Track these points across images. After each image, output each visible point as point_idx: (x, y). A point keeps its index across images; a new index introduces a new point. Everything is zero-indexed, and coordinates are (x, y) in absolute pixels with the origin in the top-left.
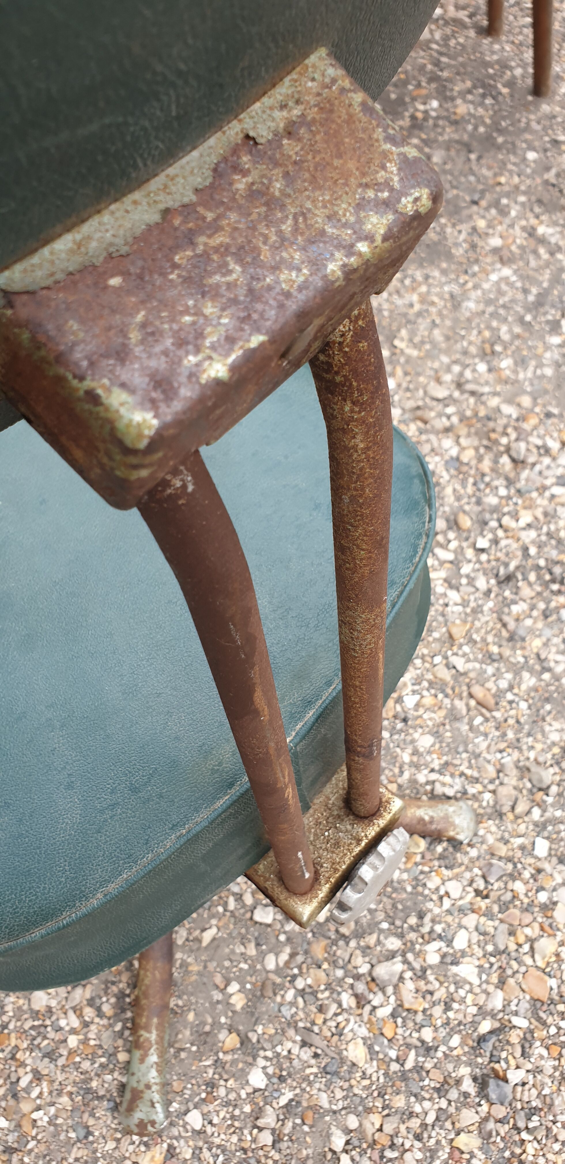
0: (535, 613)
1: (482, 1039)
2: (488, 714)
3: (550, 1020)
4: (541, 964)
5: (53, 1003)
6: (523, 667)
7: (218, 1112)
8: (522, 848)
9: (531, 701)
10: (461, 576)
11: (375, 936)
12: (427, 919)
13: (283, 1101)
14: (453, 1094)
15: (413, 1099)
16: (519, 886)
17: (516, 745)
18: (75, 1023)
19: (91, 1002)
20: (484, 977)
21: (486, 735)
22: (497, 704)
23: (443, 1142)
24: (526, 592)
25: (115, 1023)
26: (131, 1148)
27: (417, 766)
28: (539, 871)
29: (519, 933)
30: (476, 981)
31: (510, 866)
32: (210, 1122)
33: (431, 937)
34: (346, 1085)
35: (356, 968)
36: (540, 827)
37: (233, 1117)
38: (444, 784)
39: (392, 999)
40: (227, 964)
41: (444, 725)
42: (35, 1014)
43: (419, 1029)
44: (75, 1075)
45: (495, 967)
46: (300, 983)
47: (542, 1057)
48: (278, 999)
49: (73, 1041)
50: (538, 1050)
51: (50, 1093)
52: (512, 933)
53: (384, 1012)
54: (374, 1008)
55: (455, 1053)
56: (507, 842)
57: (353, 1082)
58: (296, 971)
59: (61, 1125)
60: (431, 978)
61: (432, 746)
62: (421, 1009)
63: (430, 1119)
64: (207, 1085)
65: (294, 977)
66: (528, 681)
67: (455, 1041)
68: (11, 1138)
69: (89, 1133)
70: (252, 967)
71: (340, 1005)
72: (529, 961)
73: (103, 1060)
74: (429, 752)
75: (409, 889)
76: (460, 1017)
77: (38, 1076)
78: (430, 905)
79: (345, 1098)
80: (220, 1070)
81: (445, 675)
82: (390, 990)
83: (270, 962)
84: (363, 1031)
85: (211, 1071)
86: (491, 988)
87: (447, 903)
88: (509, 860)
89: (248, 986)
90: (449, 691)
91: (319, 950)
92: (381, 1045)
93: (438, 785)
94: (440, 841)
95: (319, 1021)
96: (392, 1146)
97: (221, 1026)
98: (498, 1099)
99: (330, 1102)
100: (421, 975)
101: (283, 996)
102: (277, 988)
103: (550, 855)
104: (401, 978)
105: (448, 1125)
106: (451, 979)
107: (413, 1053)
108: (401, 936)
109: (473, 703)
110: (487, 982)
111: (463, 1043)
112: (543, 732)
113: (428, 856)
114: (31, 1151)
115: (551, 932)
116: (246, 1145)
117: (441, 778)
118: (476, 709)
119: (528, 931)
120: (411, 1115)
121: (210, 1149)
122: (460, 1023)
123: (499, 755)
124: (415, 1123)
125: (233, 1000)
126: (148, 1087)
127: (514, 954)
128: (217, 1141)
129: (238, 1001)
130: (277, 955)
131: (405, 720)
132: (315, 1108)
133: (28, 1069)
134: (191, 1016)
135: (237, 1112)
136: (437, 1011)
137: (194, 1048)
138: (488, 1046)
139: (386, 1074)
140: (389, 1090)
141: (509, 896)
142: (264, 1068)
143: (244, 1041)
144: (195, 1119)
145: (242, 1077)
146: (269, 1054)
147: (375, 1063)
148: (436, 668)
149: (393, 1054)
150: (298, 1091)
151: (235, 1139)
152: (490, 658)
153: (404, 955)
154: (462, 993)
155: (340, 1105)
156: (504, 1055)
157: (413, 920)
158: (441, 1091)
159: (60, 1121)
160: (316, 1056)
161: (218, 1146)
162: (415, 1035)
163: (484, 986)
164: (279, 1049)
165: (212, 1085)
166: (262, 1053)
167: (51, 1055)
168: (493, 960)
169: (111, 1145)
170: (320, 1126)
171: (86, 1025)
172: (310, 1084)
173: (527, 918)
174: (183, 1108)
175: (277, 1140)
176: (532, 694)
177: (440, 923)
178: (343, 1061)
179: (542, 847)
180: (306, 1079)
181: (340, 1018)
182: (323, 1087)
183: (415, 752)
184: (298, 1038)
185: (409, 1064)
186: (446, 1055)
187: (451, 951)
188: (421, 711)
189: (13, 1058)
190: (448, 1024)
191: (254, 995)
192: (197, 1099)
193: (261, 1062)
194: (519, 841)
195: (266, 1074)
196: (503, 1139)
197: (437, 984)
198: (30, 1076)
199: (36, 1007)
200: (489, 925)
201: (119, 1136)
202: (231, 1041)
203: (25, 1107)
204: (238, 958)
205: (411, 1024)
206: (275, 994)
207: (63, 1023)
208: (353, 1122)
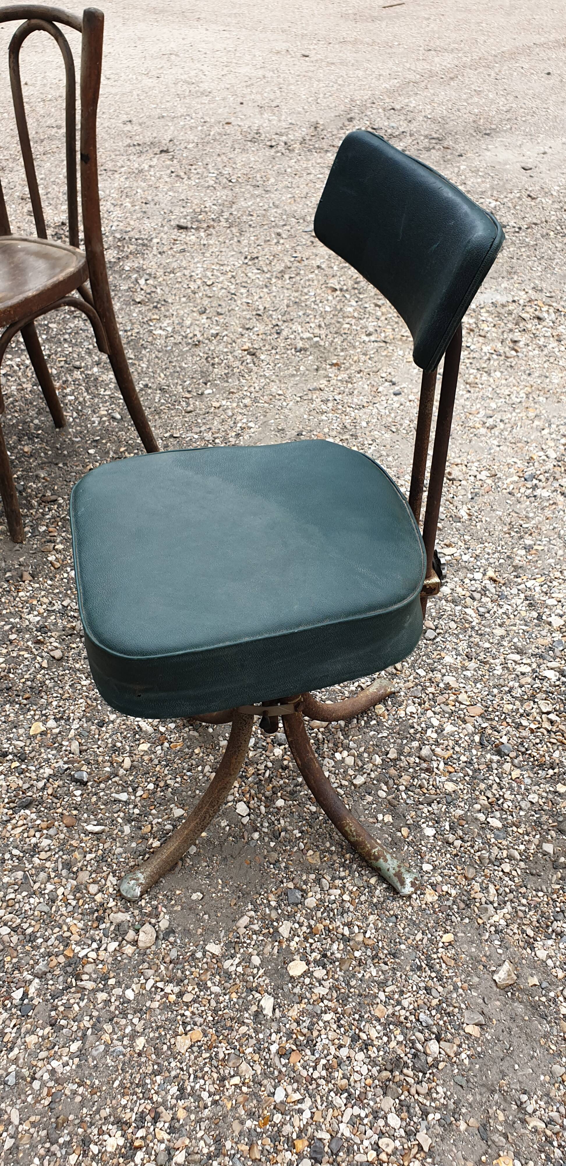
3: (492, 717)
4: (468, 704)
5: (318, 896)
8: (416, 678)
12: (415, 725)
13: (448, 828)
14: (495, 766)
16: (431, 690)
18: (338, 892)
23: (510, 782)
25: (354, 874)
26: (418, 901)
28: (430, 679)
30: (457, 729)
33: (424, 731)
35: (414, 763)
37: (439, 851)
39: (439, 759)
40: (367, 812)
43: (459, 759)
44: (364, 907)
49: (346, 898)
51: (363, 922)
53: (442, 766)
54: (437, 768)
56: (408, 681)
59: (382, 926)
63: (498, 780)
64: (416, 853)
65: (398, 789)
67: (474, 752)
68: (369, 953)
69: (396, 916)
71: (425, 779)
72: (462, 706)
73: (367, 890)
75: (396, 724)
77: (349, 925)
78: (411, 721)
79: (465, 804)
82: (435, 758)
83: (382, 794)
84: (443, 779)
85: (410, 848)
86: (464, 726)
87: (415, 716)
88: (416, 685)
89: (385, 810)
92: (455, 776)
95: (425, 791)
96: (498, 799)
97: (394, 833)
98: (508, 752)
99: (463, 810)
100: (437, 744)
104: (433, 751)
105: (505, 775)
108: (415, 739)
111: (477, 750)
113: (389, 708)
115: (458, 692)
120: (491, 785)
124: (495, 786)
125: (386, 820)
127: (457, 710)
128: (444, 864)
129: (388, 818)
130: (381, 789)
132: (461, 818)
133: (342, 927)
135: (438, 848)
138: (486, 742)
141: (431, 696)
144: (427, 867)
145: (424, 837)
146: (423, 820)
150: (448, 819)
151: (448, 856)
153: (424, 744)
154: (457, 736)
155: (467, 807)
156: (493, 739)
157: (412, 731)
160: (439, 803)
165: (418, 851)
166: (420, 823)
167: (344, 912)
169: (410, 909)
170: (469, 819)
171: (343, 887)
175: (462, 839)
178: (449, 794)
181: (431, 783)
184: (426, 805)
185: (471, 773)
186: (477, 758)
191: (391, 811)
192: (419, 861)
193: (424, 826)
195: (431, 827)
197: (446, 742)
198: (346, 928)
200: (437, 709)
201: (408, 903)
205: (455, 761)
207: (333, 898)
208: (478, 807)
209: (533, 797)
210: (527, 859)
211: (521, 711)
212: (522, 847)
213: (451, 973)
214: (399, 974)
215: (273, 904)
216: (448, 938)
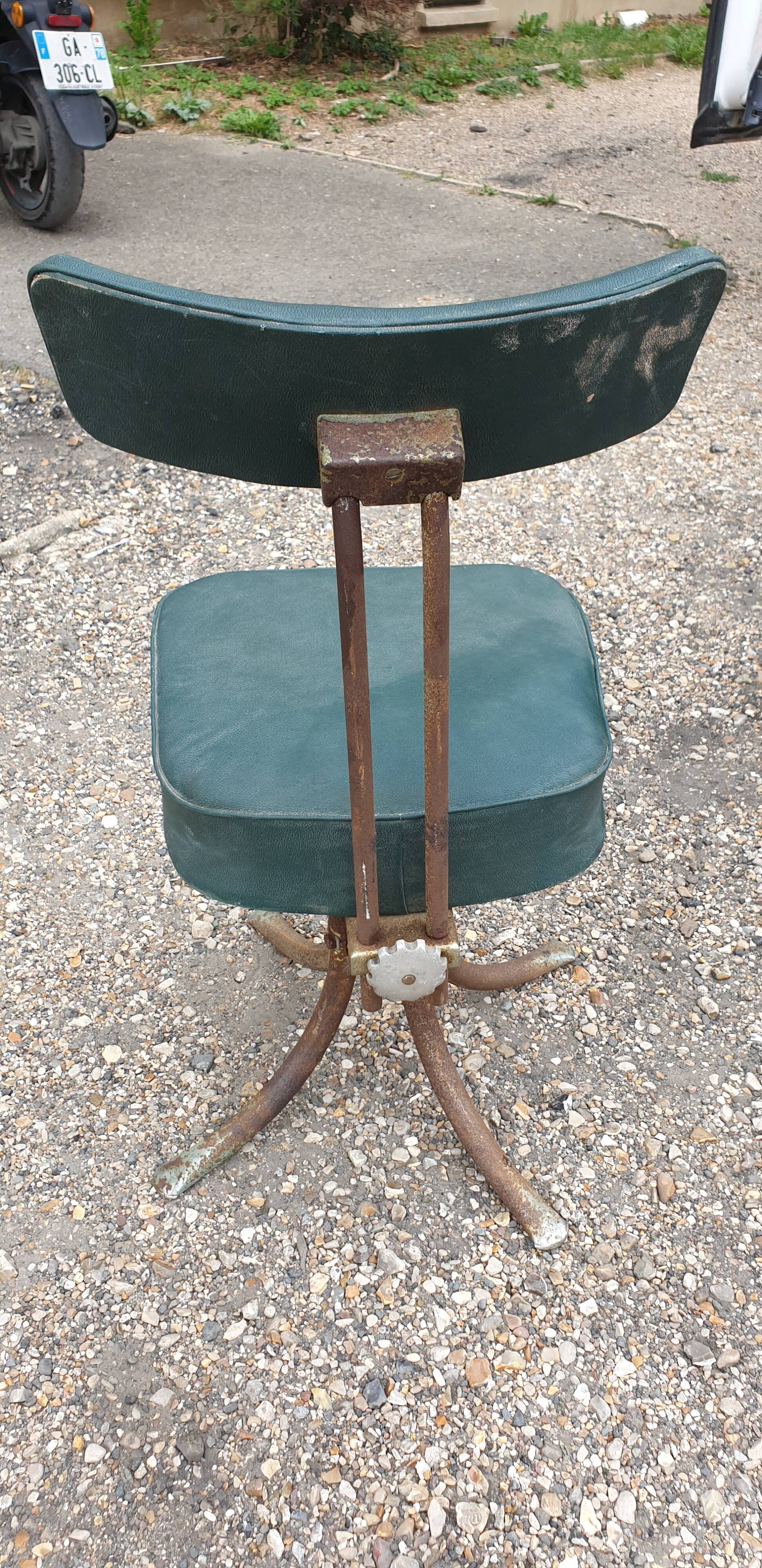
1: (403, 1362)
2: (655, 1200)
3: (461, 1400)
4: (497, 1363)
5: (194, 1085)
6: (723, 1198)
7: (207, 1226)
8: (574, 1293)
9: (701, 1223)
10: (749, 1105)
11: (408, 1236)
12: (454, 1263)
13: (247, 1260)
14: (346, 1366)
15: (319, 1342)
16: (542, 1311)
17: (653, 1236)
18: (191, 1106)
19: (210, 1105)
20: (449, 1332)
21: (638, 1210)
22: (671, 1200)
23: (308, 1381)
25: (211, 1127)
26: (145, 1192)
27: (561, 1179)
28: (569, 1317)
29: (505, 1334)
30: (441, 1330)
31: (551, 1294)
32: (197, 1227)
33: (444, 1275)
34: (290, 1291)
35: (374, 1239)
36: (603, 1296)
37: (211, 1237)
38: (566, 1205)
39: (375, 1278)
40: (305, 1162)
41: (614, 1176)
42: (178, 1081)
43: (372, 1311)
44: (161, 1130)
45: (464, 1335)
46: (332, 1214)
47: (428, 1412)
48: (310, 1209)
49: (180, 1112)
50: (432, 1406)
51: (140, 1124)
52: (500, 1330)
53: (361, 1279)
54: (359, 1271)
55: (376, 1348)
56: (567, 1279)
57: (296, 1293)
58: (338, 1205)
59: (127, 1144)
60: (414, 1295)
61: (589, 1179)
62: (386, 1302)
63: (316, 1362)
64: (218, 1207)
65: (333, 1207)
66: (716, 1210)
67: (385, 1344)
69: (134, 1163)
70: (317, 1179)
71: (340, 1248)
72: (491, 1355)
73: (183, 1137)
74: (582, 1181)
75: (464, 1235)
76: (405, 1335)
77: (144, 1111)
78: (466, 1258)
79: (282, 1296)
80: (234, 1209)
81: (655, 1151)
82: (380, 1273)
83: (330, 1187)
84: (336, 1276)
85: (228, 1204)
86: (445, 1343)
87: (479, 1268)
88: (556, 1290)
89: (303, 1186)
90: (645, 1162)
91: (366, 1208)
92: (337, 1294)
93: (562, 1202)
94: (521, 1232)
95: (318, 1244)
97: (262, 1189)
98: (369, 1396)
99: (271, 1289)
100: (410, 1286)
101: (314, 1210)
102: (315, 1201)
103: (590, 1318)
104: (395, 1274)
105: (322, 1377)
106: (426, 1310)
107: (351, 1320)
108: (425, 1254)
109: (654, 1184)
110: (448, 1338)
111: (388, 1350)
112: (686, 1248)
113: (502, 1232)
114: (100, 1140)
115: (529, 1356)
116: (201, 1256)
117: (570, 1201)
118: (652, 1191)
119: (513, 1339)
120: (308, 1349)
121: (181, 1238)
122: (400, 1338)
123: (630, 1229)
124: (304, 1354)
125: (285, 1184)
126: (188, 1164)
127: (486, 1341)
128: (189, 1238)
129: (287, 1188)
130: (339, 1186)
131: (589, 1149)
132: (259, 1283)
133: (144, 1102)
134: (253, 1167)
135: (216, 1237)
136: (394, 1316)
137: (234, 1184)
138: (402, 1369)
139: (321, 1312)
140: (312, 1321)
141: (527, 1308)
142: (258, 1233)
143: (264, 1209)
144: (191, 1216)
145: (241, 1224)
146: (269, 1230)
147: (322, 1299)
148: (653, 1140)
149: (338, 1306)
150: (261, 1264)
151: (199, 1247)
152: (704, 1171)
153: (413, 1264)
154: (423, 1324)
155: (275, 1296)
156: (405, 1382)
158: (341, 1357)
159: (128, 1141)
160: (294, 1258)
161: (186, 1242)
162: (365, 1312)
163: (443, 1337)
164: (277, 1233)
165: (221, 1210)
166: (266, 1225)
167: (161, 1107)
168: (467, 1329)
169: (138, 1180)
170: (251, 1294)
171: (195, 1112)
172: (272, 1268)
173: (523, 1332)
174: (192, 1204)
175: (221, 1272)
176: (708, 1220)
177: (460, 1273)
178: (305, 1277)
179: (590, 1307)
180: (273, 1263)
181: (331, 1254)
182: (277, 1277)
183: (571, 1172)
184: (295, 1240)
185: (341, 1323)
186: (369, 1343)
187: (447, 1296)
188: (608, 1153)
189: (144, 1090)
190: (393, 1330)
191: (299, 1194)
192: (204, 1208)
193: (259, 1229)
194: (578, 1288)
195: (255, 1238)
196: (345, 1422)
197: (413, 1302)
198: (140, 1106)
199: (182, 1078)
200: (491, 1310)
202: (257, 1199)
203: (121, 1118)
204: (315, 1166)
205: (369, 1304)
206: (311, 1204)
207: (186, 1099)
208: (270, 1312)
209: (266, 1411)
210: (156, 1356)
211: (464, 1457)
212: (177, 1356)
213: (33, 1203)
214: (59, 1148)
215: (201, 1040)
216: (79, 1213)
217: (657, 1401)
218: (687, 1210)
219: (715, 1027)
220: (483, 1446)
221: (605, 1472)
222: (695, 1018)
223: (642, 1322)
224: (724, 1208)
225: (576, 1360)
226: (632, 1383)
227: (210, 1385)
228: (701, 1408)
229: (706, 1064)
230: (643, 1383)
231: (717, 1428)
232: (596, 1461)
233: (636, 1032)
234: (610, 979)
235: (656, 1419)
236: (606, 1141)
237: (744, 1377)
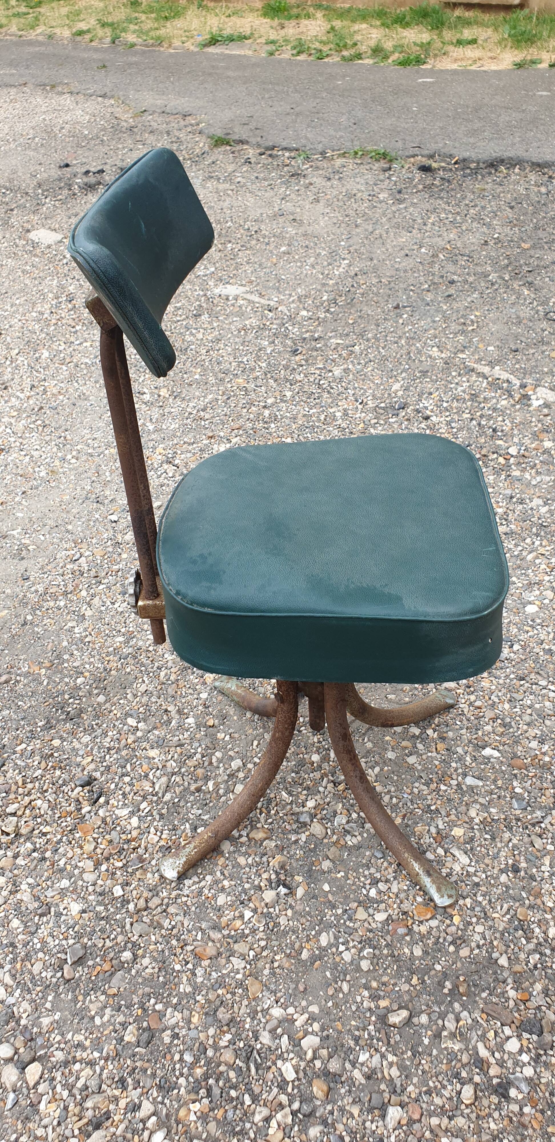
0: (211, 1042)
1: (101, 794)
2: (196, 944)
4: (89, 839)
6: (194, 994)
7: (197, 703)
8: (129, 883)
9: (175, 974)
10: (285, 1033)
11: (178, 793)
12: (158, 817)
13: (174, 722)
14: (102, 769)
15: (119, 757)
16: (120, 864)
17: (167, 939)
20: (114, 816)
21: (189, 931)
22: (194, 955)
23: (98, 754)
24: (228, 1056)
27: (216, 882)
29: (107, 843)
30: (117, 812)
31: (131, 871)
32: (197, 699)
33: (151, 813)
34: (151, 742)
35: (177, 776)
36: (125, 900)
38: (194, 883)
39: (152, 778)
40: (238, 742)
41: (218, 917)
43: (132, 778)
45: (111, 823)
46: (199, 756)
47: (69, 805)
48: (204, 746)
52: (111, 843)
55: (110, 782)
56: (140, 880)
58: (204, 759)
60: (139, 798)
61: (216, 900)
62: (136, 785)
63: (108, 756)
64: (209, 706)
65: (203, 756)
66: (185, 988)
67: (112, 786)
70: (225, 748)
72: (96, 836)
74: (215, 895)
78: (161, 823)
79: (148, 738)
86: (108, 814)
93: (197, 880)
99: (154, 733)
100: (145, 796)
101: (203, 748)
102: (208, 749)
103: (111, 891)
107: (129, 770)
108: (166, 803)
110: (111, 815)
111: (109, 787)
112: (155, 959)
115: (91, 855)
119: (103, 847)
120: (116, 752)
123: (173, 923)
125: (224, 734)
127: (105, 833)
131: (242, 902)
132: (159, 728)
134: (236, 718)
135: (189, 707)
136: (128, 789)
138: (97, 793)
139: (136, 756)
140: (131, 753)
141: (123, 856)
143: (206, 726)
146: (192, 729)
147: (144, 755)
148: (248, 948)
149: (138, 763)
152: (221, 983)
154: (121, 803)
155: (149, 735)
156: (87, 795)
157: (164, 811)
158: (109, 767)
160: (171, 741)
162: (133, 775)
163: (112, 813)
164: (189, 733)
165: (207, 707)
166: (195, 727)
170: (152, 725)
173: (106, 853)
176: (177, 980)
177: (151, 821)
178: (158, 747)
179: (118, 891)
182: (160, 735)
183: (223, 889)
185: (128, 766)
186: (114, 779)
188: (237, 914)
191: (216, 741)
193: (193, 725)
194: (133, 886)
195: (188, 724)
197: (135, 798)
200: (125, 837)
202: (212, 723)
204: (235, 747)
205: (137, 777)
206: (207, 747)
217: (51, 925)
218: (186, 965)
219: (373, 1018)
220: (44, 831)
221: (17, 891)
222: (383, 1003)
223: (103, 922)
224: (186, 994)
225: (84, 882)
226: (64, 912)
227: (104, 715)
228: (41, 950)
229: (330, 1004)
230: (63, 918)
231: (28, 957)
232: (24, 887)
233: (361, 950)
234: (422, 937)
235: (40, 923)
236: (248, 914)
237: (54, 980)
